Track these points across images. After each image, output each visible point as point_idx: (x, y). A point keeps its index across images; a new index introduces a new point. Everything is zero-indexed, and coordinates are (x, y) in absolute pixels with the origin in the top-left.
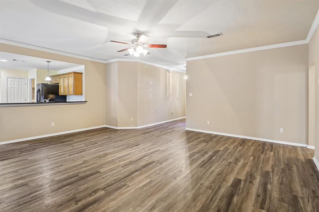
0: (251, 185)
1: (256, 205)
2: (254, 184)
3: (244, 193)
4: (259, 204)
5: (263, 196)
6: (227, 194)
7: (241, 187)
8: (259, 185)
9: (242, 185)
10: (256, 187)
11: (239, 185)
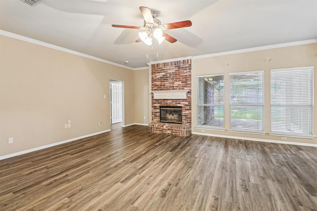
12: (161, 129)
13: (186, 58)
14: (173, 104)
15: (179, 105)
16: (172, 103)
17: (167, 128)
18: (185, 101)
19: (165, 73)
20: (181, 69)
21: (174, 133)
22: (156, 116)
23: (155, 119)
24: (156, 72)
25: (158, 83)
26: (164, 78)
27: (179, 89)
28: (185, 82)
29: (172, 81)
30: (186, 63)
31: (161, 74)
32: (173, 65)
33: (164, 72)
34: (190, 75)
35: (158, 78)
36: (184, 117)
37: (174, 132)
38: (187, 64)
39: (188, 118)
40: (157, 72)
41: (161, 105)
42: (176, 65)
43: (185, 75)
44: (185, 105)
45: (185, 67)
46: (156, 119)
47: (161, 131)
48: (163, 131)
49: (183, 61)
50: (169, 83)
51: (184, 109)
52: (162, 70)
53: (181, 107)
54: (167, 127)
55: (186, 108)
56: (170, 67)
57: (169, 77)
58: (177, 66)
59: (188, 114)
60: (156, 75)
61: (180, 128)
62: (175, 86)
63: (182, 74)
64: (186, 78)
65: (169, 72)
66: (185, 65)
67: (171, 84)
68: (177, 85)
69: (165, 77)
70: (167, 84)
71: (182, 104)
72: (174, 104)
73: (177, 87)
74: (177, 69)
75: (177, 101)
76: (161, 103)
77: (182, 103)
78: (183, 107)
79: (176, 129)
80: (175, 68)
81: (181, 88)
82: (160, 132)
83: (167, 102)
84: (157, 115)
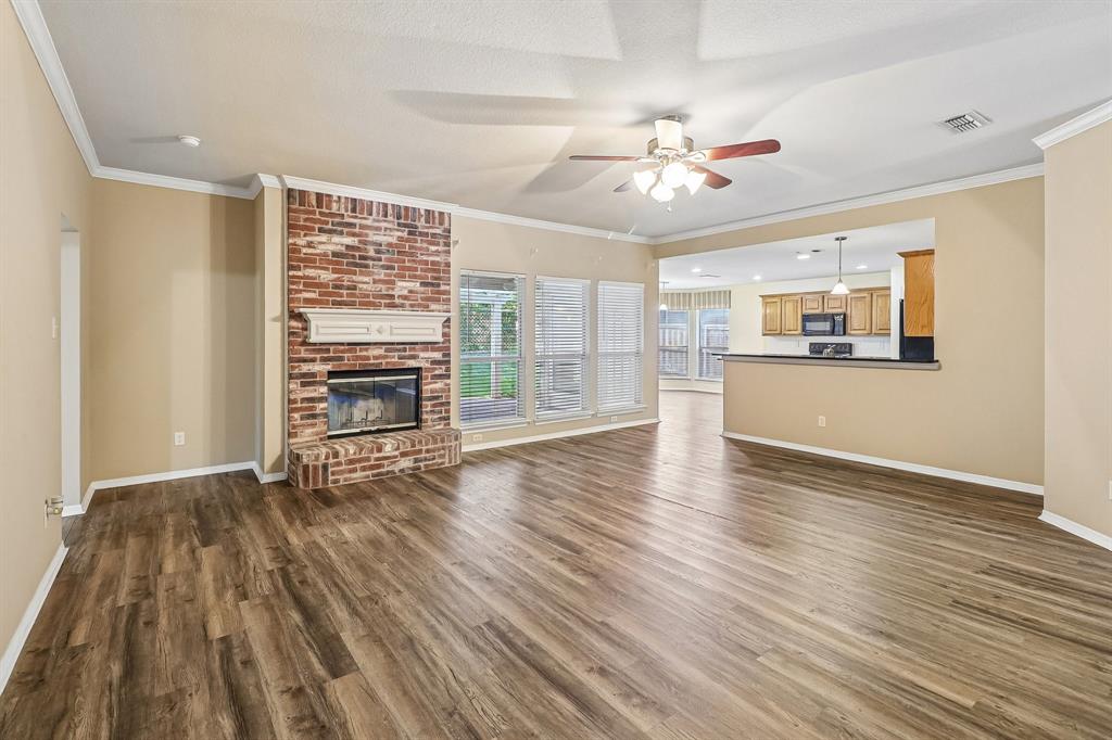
0: (290, 685)
1: (243, 636)
2: (283, 692)
3: (289, 642)
4: (235, 643)
5: (235, 671)
6: (323, 614)
7: (310, 653)
8: (264, 703)
9: (314, 660)
10: (271, 688)
11: (324, 655)
12: (372, 463)
13: (437, 207)
14: (389, 360)
15: (412, 363)
16: (386, 357)
17: (397, 453)
18: (433, 350)
19: (356, 239)
20: (419, 238)
21: (422, 464)
22: (314, 416)
23: (309, 431)
24: (313, 229)
25: (326, 276)
26: (354, 259)
27: (412, 306)
28: (432, 285)
29: (386, 275)
30: (437, 221)
31: (336, 239)
32: (390, 218)
33: (354, 235)
34: (448, 265)
35: (325, 255)
36: (429, 403)
37: (426, 459)
38: (437, 225)
39: (442, 404)
40: (317, 226)
41: (339, 366)
42: (402, 221)
43: (433, 263)
44: (434, 362)
45: (434, 235)
46: (315, 430)
47: (372, 467)
48: (379, 466)
49: (428, 211)
50: (375, 282)
51: (430, 374)
52: (340, 224)
53: (417, 370)
54: (398, 449)
55: (437, 372)
56: (378, 221)
57: (374, 260)
58: (405, 226)
59: (443, 390)
60: (316, 239)
61: (443, 441)
62: (396, 293)
63: (422, 255)
64: (435, 271)
65: (373, 237)
66: (431, 227)
67: (383, 287)
68: (405, 292)
69: (357, 254)
70: (365, 283)
71: (422, 360)
72: (394, 360)
73: (405, 298)
74: (405, 235)
75: (405, 350)
76: (341, 359)
77: (422, 355)
78: (428, 370)
79: (430, 447)
80: (398, 230)
81: (419, 305)
82: (369, 473)
83: (364, 353)
84: (318, 411)
